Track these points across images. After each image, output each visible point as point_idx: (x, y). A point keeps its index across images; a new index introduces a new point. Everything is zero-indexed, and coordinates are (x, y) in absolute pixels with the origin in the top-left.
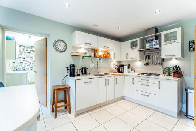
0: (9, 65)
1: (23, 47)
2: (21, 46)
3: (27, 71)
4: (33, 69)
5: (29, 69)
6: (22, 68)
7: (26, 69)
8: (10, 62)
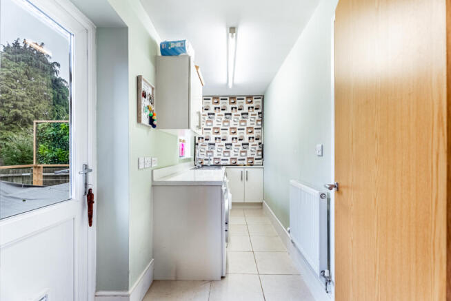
0: (182, 149)
1: (216, 101)
2: (211, 98)
3: (224, 167)
4: (238, 163)
5: (228, 163)
6: (212, 158)
7: (222, 163)
8: (184, 141)
